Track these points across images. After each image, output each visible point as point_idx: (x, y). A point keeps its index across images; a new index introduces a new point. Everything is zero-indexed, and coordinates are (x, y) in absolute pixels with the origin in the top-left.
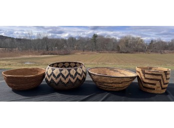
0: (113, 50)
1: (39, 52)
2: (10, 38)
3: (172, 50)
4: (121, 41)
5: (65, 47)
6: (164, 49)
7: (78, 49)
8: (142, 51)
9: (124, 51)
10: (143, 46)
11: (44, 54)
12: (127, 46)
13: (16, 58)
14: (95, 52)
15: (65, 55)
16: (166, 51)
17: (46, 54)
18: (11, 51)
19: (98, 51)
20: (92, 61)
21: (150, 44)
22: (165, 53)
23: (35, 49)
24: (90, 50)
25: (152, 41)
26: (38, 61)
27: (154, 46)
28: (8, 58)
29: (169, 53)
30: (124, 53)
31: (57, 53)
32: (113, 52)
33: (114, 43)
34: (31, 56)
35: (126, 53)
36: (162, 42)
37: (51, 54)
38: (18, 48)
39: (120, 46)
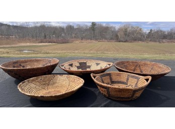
0: (112, 39)
1: (36, 40)
2: (6, 25)
3: (170, 39)
4: (120, 30)
5: (63, 35)
6: (163, 38)
7: (76, 37)
8: (140, 40)
9: (122, 39)
10: (142, 35)
11: (41, 42)
12: (125, 35)
13: (13, 46)
14: (94, 41)
15: (63, 43)
16: (164, 41)
17: (44, 42)
18: (7, 38)
19: (96, 39)
20: (91, 50)
21: (149, 33)
22: (164, 42)
23: (33, 37)
24: (88, 39)
25: (151, 30)
26: (37, 49)
27: (152, 36)
28: (5, 46)
29: (168, 42)
30: (122, 42)
31: (55, 41)
32: (111, 41)
33: (113, 32)
34: (28, 44)
35: (125, 42)
36: (161, 31)
37: (49, 42)
38: (15, 36)
39: (119, 35)
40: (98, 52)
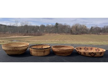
0: (68, 33)
1: (22, 34)
2: (4, 25)
3: (104, 32)
4: (73, 27)
5: (38, 31)
6: (100, 32)
7: (47, 32)
8: (86, 33)
9: (74, 33)
10: (87, 30)
11: (25, 35)
12: (77, 30)
13: (7, 38)
14: (57, 34)
15: (38, 35)
16: (101, 33)
17: (27, 35)
18: (4, 33)
19: (59, 33)
20: (56, 39)
21: (91, 29)
22: (100, 35)
23: (20, 32)
24: (54, 33)
25: (92, 27)
26: (22, 40)
27: (93, 30)
28: (2, 38)
29: (103, 34)
30: (75, 34)
31: (33, 34)
32: (68, 34)
33: (68, 28)
34: (17, 37)
36: (98, 28)
37: (30, 35)
38: (9, 32)
39: (72, 30)
40: (61, 41)
